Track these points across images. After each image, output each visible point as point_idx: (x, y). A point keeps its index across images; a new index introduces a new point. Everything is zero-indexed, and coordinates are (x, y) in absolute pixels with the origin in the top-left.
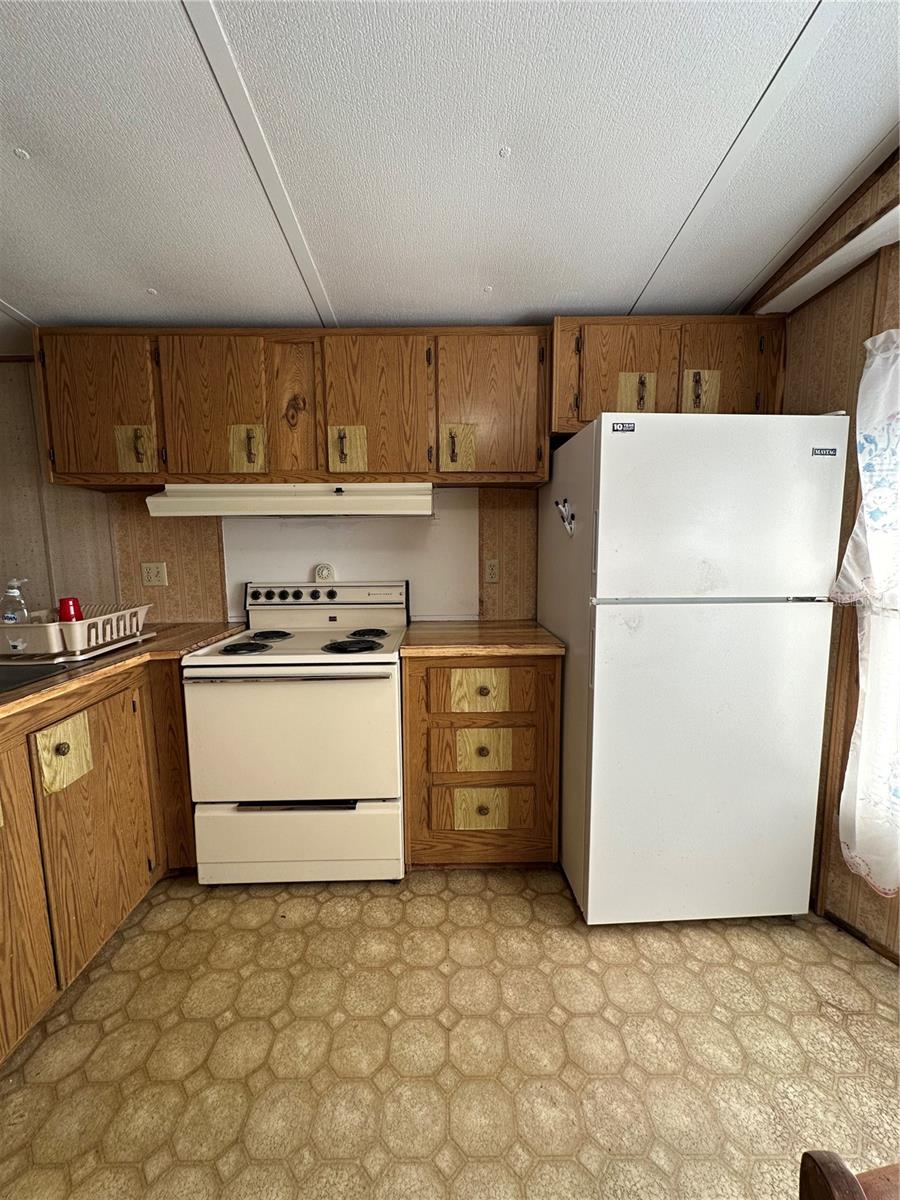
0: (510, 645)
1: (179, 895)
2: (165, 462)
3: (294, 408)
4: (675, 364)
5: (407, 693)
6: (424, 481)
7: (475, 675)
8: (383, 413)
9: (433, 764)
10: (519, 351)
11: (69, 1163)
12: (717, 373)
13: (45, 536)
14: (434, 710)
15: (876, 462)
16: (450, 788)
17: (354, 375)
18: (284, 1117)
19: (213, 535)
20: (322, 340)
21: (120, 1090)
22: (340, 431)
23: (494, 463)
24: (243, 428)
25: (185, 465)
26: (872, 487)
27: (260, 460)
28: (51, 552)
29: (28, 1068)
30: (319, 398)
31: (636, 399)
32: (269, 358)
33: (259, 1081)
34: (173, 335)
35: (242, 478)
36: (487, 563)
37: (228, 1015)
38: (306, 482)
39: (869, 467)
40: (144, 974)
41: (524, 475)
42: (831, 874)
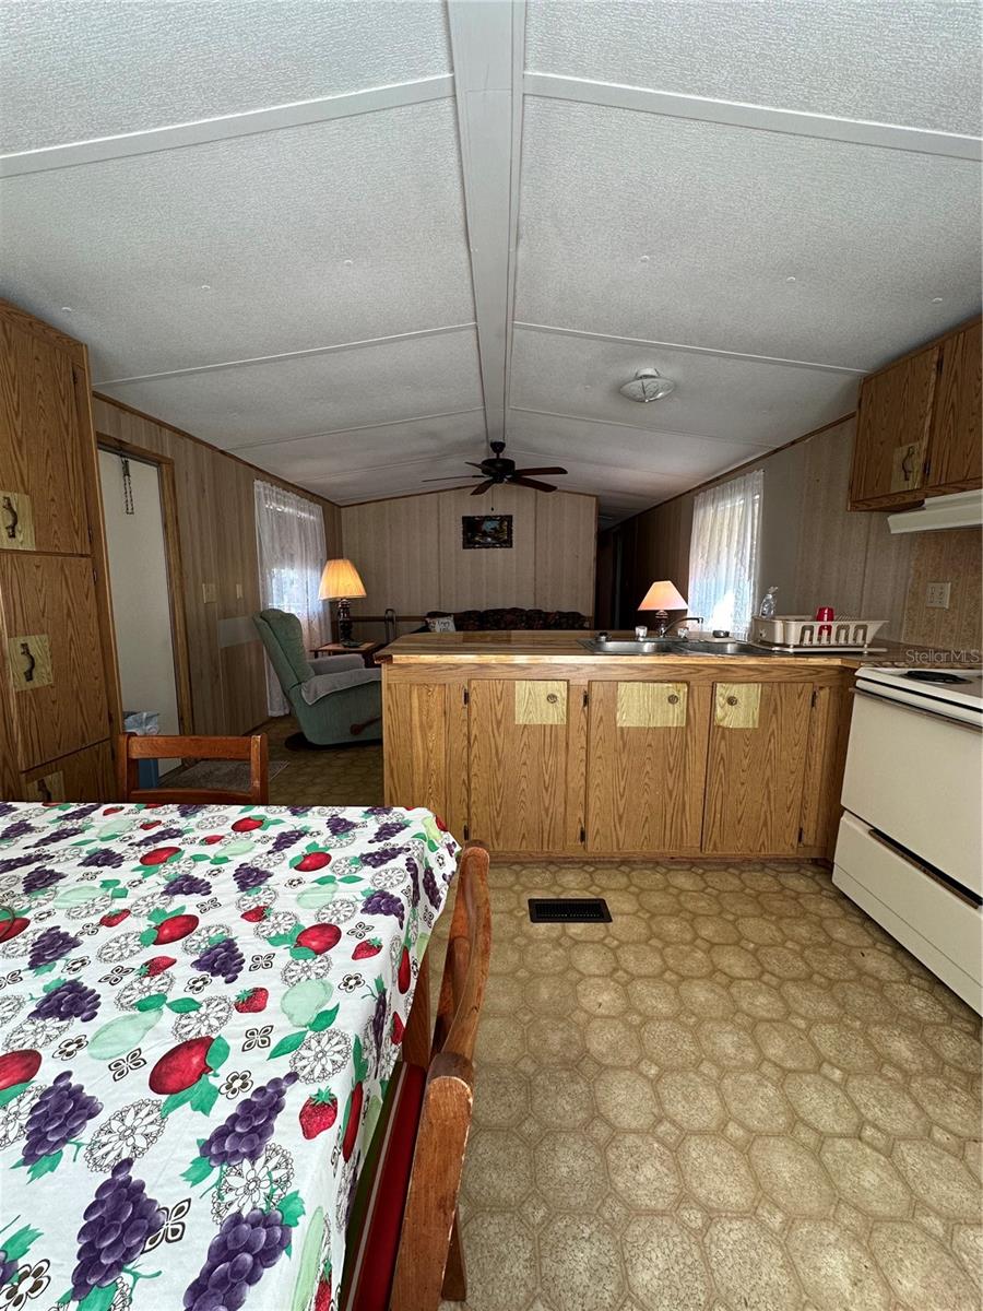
1: (820, 882)
2: (927, 476)
11: (643, 908)
18: (707, 1000)
21: (680, 911)
25: (944, 476)
29: (672, 873)
33: (719, 978)
37: (752, 945)
40: (747, 891)
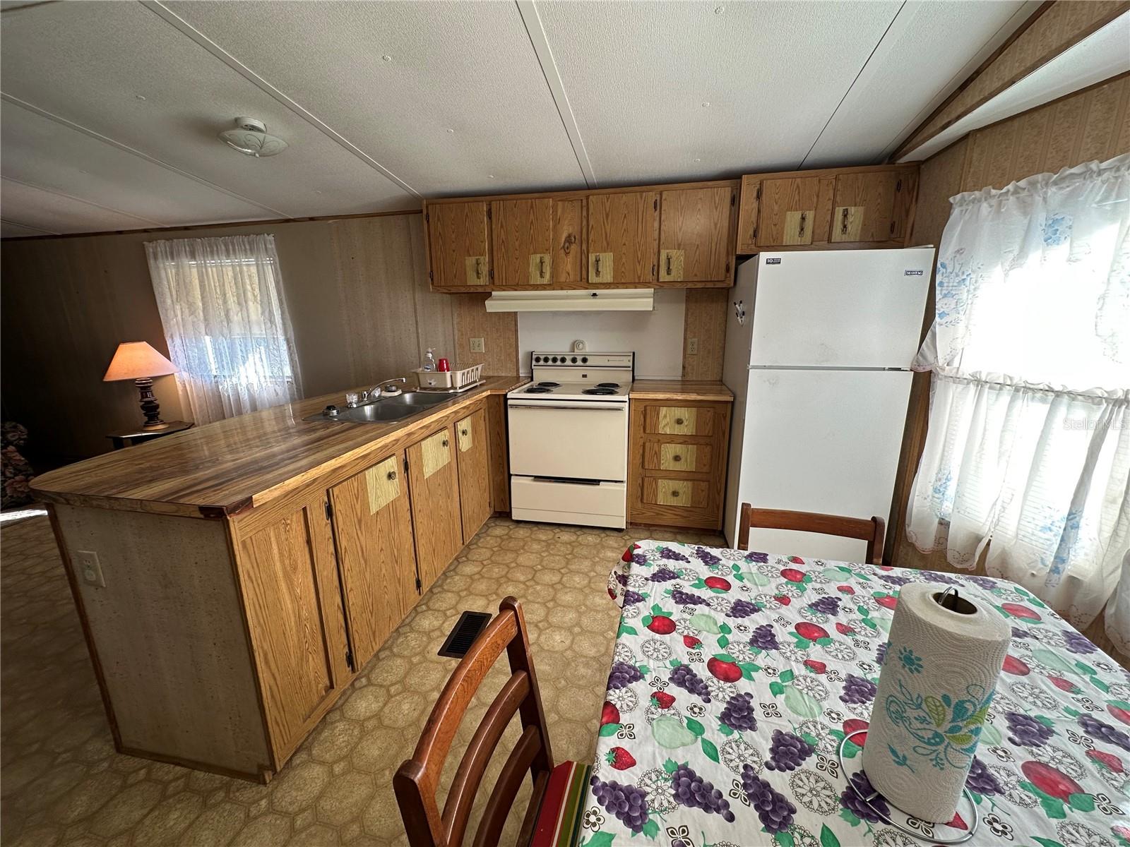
0: (698, 394)
2: (493, 278)
3: (568, 242)
4: (831, 202)
5: (632, 420)
6: (649, 287)
7: (675, 411)
8: (624, 244)
9: (646, 463)
10: (717, 199)
12: (861, 209)
13: (417, 321)
14: (648, 431)
15: (945, 280)
16: (656, 479)
17: (607, 220)
19: (512, 320)
20: (587, 198)
22: (596, 257)
23: (696, 275)
24: (538, 256)
25: (504, 281)
26: (941, 297)
27: (547, 276)
28: (420, 331)
30: (584, 236)
31: (799, 229)
32: (555, 211)
34: (500, 200)
35: (536, 287)
36: (689, 341)
38: (574, 289)
39: (941, 284)
41: (716, 283)
42: (901, 547)
